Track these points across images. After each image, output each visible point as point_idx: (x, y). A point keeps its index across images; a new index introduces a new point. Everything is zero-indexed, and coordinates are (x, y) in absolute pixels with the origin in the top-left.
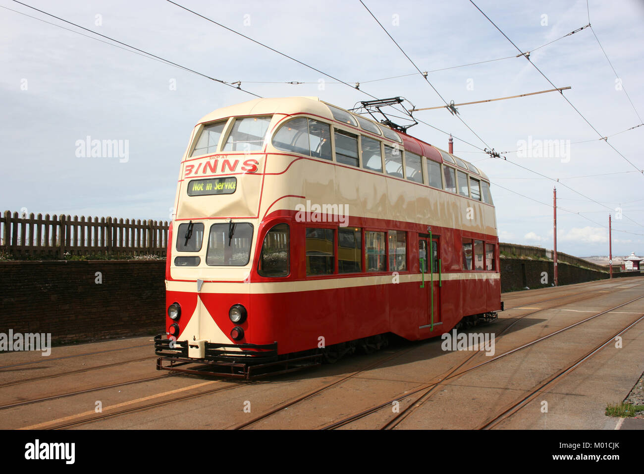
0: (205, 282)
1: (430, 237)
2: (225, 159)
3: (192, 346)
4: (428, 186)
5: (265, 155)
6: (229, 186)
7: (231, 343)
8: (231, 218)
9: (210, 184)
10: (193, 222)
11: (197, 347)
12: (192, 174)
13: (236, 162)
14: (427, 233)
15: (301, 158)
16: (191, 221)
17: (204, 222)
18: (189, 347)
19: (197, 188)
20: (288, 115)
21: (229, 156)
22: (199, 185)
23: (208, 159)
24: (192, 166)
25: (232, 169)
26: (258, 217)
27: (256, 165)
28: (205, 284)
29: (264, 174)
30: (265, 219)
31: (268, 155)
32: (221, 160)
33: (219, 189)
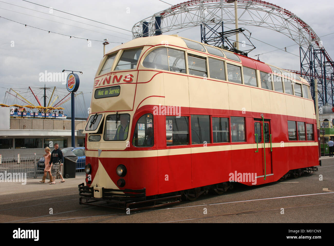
0: (103, 151)
1: (262, 121)
2: (115, 75)
3: (96, 191)
4: (261, 88)
5: (137, 71)
6: (116, 91)
7: (118, 189)
8: (117, 111)
9: (107, 91)
10: (98, 114)
11: (98, 191)
12: (98, 86)
13: (121, 76)
14: (260, 118)
15: (162, 72)
16: (97, 114)
17: (103, 114)
18: (94, 191)
19: (100, 93)
20: (153, 46)
21: (117, 73)
22: (101, 92)
23: (106, 76)
24: (98, 81)
25: (118, 81)
26: (133, 110)
27: (132, 78)
28: (103, 152)
29: (137, 83)
30: (137, 111)
31: (139, 71)
32: (113, 76)
33: (112, 93)
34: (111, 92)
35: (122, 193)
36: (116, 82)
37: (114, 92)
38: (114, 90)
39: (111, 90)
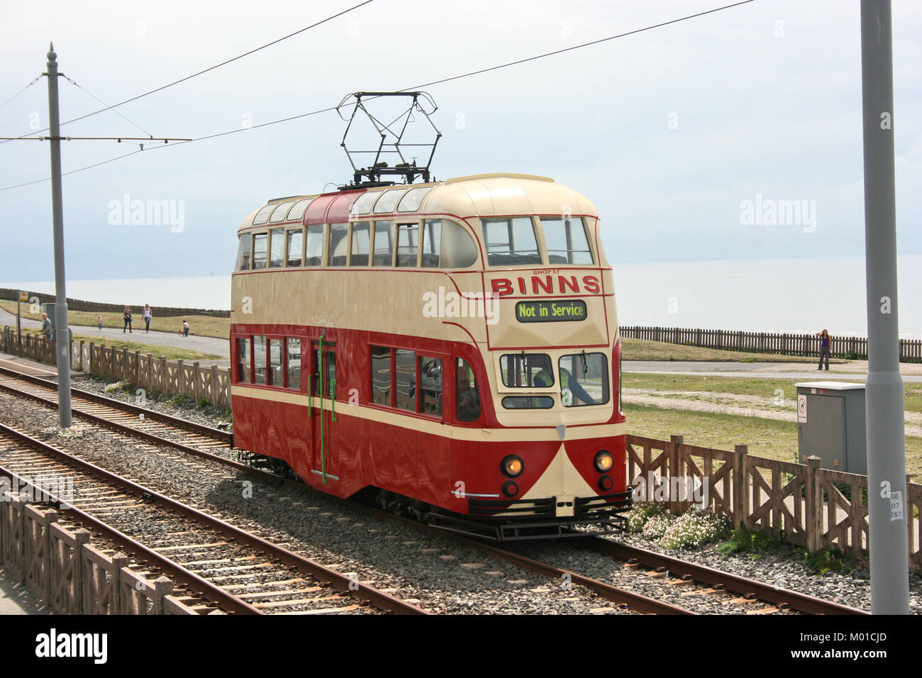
2: (560, 275)
3: (561, 504)
5: (600, 271)
6: (571, 311)
9: (544, 308)
10: (527, 352)
11: (569, 504)
12: (518, 294)
13: (574, 280)
16: (523, 352)
18: (557, 505)
21: (561, 270)
22: (529, 308)
25: (574, 289)
26: (608, 346)
27: (598, 284)
29: (604, 295)
30: (614, 347)
31: (603, 271)
32: (555, 277)
33: (560, 315)
34: (558, 312)
35: (602, 501)
36: (569, 291)
37: (566, 311)
38: (563, 309)
39: (556, 308)
